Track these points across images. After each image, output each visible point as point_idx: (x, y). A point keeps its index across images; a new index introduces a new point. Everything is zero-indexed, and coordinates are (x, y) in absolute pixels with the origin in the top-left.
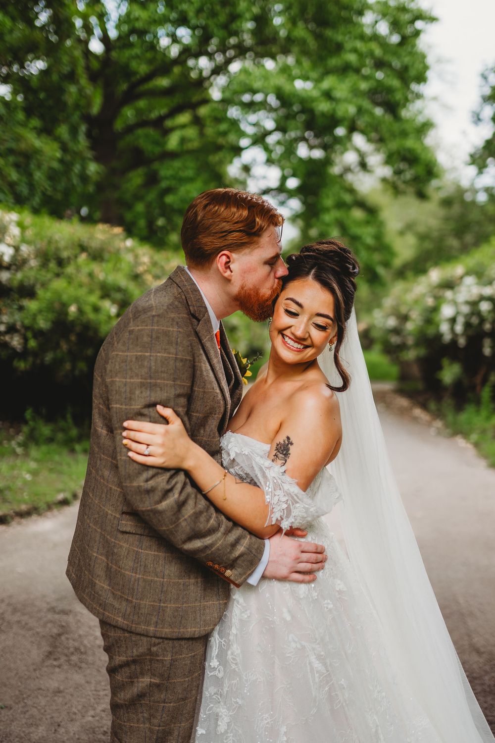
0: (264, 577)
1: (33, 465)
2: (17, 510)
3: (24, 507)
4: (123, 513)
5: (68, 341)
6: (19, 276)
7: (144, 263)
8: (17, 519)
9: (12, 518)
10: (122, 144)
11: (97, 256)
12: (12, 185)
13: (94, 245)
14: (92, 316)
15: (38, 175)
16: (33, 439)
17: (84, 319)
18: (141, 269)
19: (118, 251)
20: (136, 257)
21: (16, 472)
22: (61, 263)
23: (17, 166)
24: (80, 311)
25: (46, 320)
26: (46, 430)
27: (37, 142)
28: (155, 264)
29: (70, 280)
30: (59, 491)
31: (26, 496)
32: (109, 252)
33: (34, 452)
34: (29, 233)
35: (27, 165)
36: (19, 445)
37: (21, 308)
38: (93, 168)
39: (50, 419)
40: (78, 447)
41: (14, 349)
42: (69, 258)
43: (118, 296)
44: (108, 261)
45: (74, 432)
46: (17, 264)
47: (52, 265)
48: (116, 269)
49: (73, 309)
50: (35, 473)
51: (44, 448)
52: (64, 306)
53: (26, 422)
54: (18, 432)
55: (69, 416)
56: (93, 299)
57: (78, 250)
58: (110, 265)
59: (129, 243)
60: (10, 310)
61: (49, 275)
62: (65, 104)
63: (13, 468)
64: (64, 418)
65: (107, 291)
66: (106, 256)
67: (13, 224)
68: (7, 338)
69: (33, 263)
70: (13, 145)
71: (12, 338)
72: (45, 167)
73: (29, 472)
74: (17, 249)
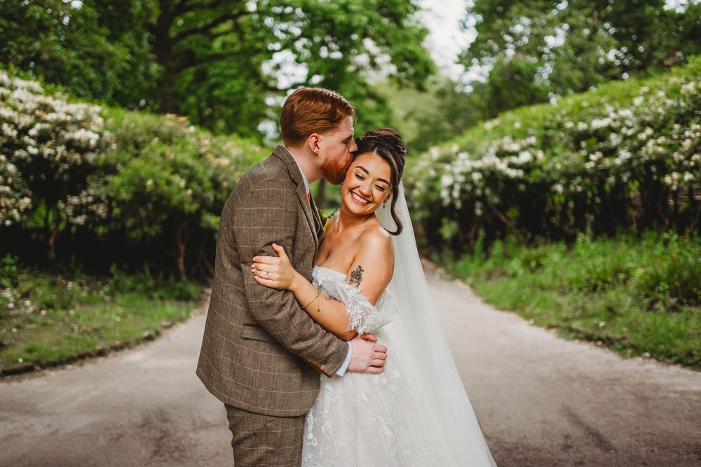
0: (347, 371)
1: (120, 310)
2: (113, 345)
3: (117, 343)
4: (245, 325)
5: (146, 209)
6: (103, 156)
7: (206, 146)
8: (113, 353)
9: (109, 351)
10: (174, 48)
11: (167, 140)
12: (90, 82)
13: (165, 130)
14: (165, 188)
15: (110, 74)
16: (117, 289)
17: (159, 191)
18: (203, 150)
19: (184, 137)
20: (199, 139)
21: (107, 316)
22: (138, 146)
23: (93, 66)
24: (156, 184)
25: (127, 192)
26: (128, 282)
27: (110, 48)
28: (214, 146)
29: (147, 159)
30: (145, 329)
31: (117, 334)
32: (177, 137)
33: (120, 299)
34: (111, 121)
35: (101, 65)
36: (106, 294)
37: (106, 183)
38: (155, 68)
39: (130, 272)
40: (155, 295)
41: (99, 216)
42: (144, 142)
43: (186, 172)
44: (176, 144)
45: (151, 283)
46: (101, 147)
47: (131, 148)
48: (183, 150)
49: (150, 183)
50: (123, 316)
51: (128, 296)
52: (143, 180)
53: (111, 276)
54: (105, 284)
55: (147, 270)
56: (166, 174)
57: (152, 135)
58: (178, 147)
59: (192, 129)
60: (96, 185)
61: (128, 157)
62: (131, 15)
63: (104, 312)
64: (143, 271)
65: (176, 168)
66: (175, 140)
67: (96, 115)
68: (94, 207)
69: (114, 146)
70: (90, 49)
71: (98, 208)
72: (117, 67)
73: (117, 315)
74: (101, 134)
